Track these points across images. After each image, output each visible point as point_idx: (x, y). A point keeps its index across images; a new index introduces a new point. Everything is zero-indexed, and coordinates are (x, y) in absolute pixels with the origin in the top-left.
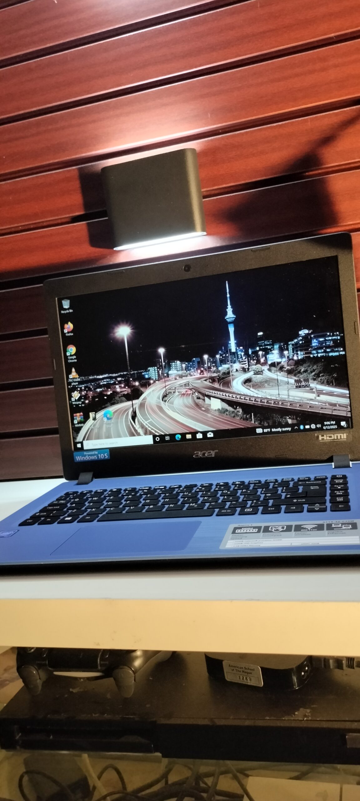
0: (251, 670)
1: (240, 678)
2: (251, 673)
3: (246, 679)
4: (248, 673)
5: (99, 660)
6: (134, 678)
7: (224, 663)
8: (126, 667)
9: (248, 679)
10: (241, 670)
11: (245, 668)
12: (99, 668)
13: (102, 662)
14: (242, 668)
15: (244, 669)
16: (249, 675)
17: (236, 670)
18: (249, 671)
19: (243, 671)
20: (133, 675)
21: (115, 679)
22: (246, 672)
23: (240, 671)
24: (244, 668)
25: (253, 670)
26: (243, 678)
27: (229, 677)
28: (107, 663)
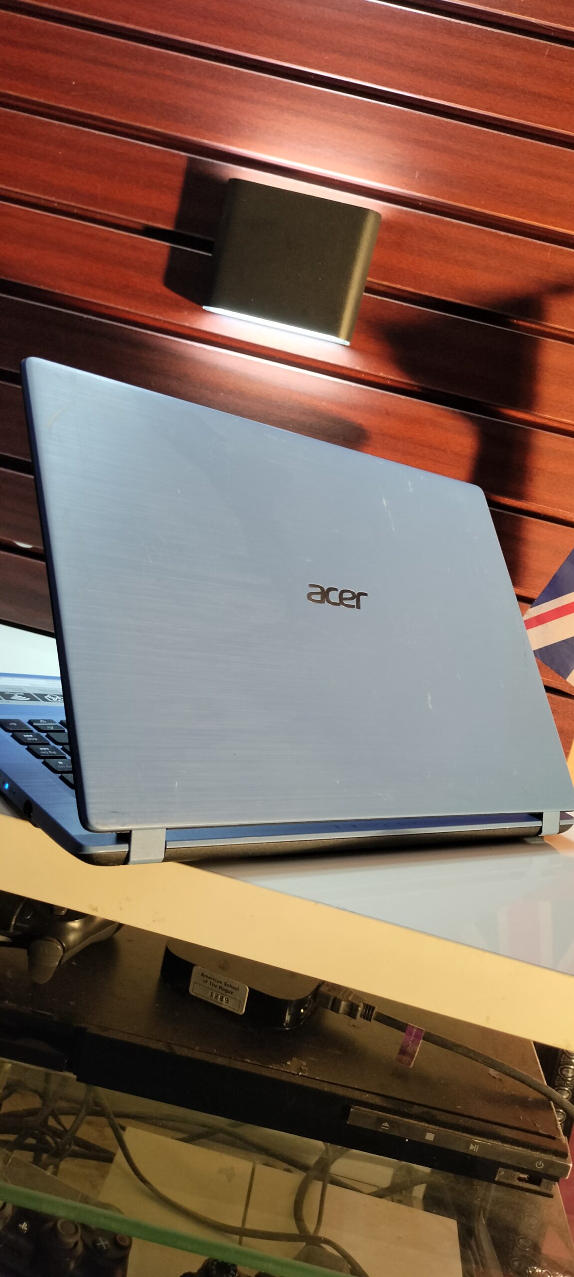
0: (234, 988)
1: (212, 995)
2: (232, 993)
3: (222, 999)
4: (227, 991)
5: (14, 920)
6: (60, 958)
7: (195, 969)
8: (56, 940)
9: (224, 999)
10: (219, 985)
11: (225, 984)
12: (11, 930)
13: (18, 924)
14: (221, 982)
15: (222, 985)
16: (228, 994)
17: (211, 982)
18: (230, 989)
19: (220, 987)
20: (61, 953)
21: (29, 954)
22: (224, 990)
23: (216, 986)
24: (223, 983)
25: (238, 989)
26: (216, 997)
27: (196, 989)
28: (27, 926)
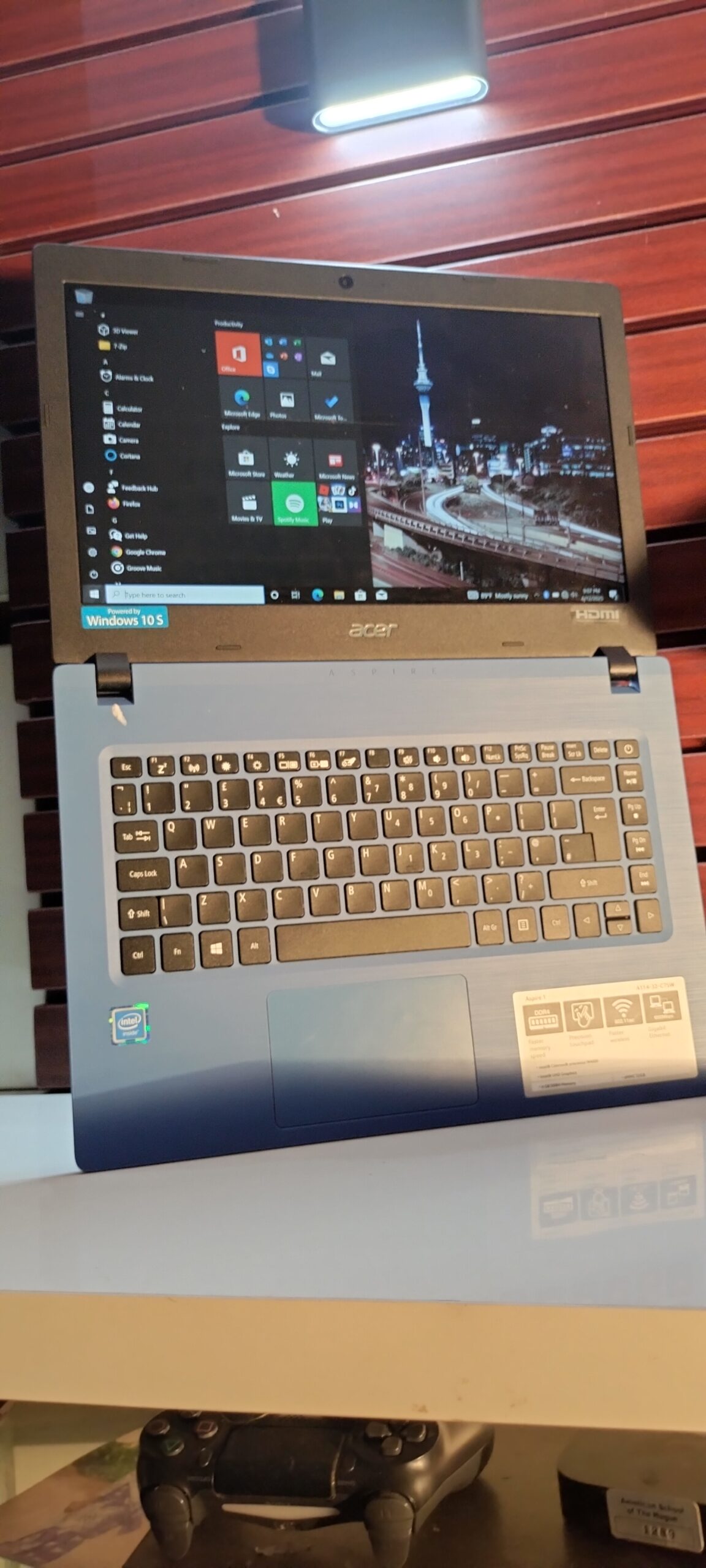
0: (676, 1511)
1: (647, 1531)
2: (674, 1519)
3: (663, 1532)
4: (667, 1519)
5: (333, 1478)
6: (411, 1521)
7: (610, 1495)
8: (397, 1495)
9: (667, 1532)
10: (651, 1511)
11: (661, 1508)
12: (334, 1495)
13: (342, 1483)
14: (654, 1506)
15: (657, 1510)
16: (670, 1523)
17: (639, 1511)
18: (670, 1514)
19: (655, 1515)
20: (411, 1514)
21: (368, 1526)
22: (662, 1517)
23: (648, 1515)
24: (657, 1506)
25: (681, 1511)
26: (655, 1532)
27: (621, 1527)
28: (352, 1483)
